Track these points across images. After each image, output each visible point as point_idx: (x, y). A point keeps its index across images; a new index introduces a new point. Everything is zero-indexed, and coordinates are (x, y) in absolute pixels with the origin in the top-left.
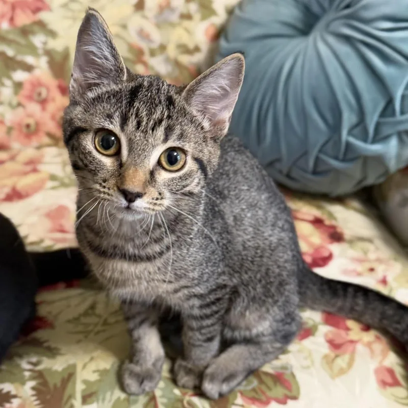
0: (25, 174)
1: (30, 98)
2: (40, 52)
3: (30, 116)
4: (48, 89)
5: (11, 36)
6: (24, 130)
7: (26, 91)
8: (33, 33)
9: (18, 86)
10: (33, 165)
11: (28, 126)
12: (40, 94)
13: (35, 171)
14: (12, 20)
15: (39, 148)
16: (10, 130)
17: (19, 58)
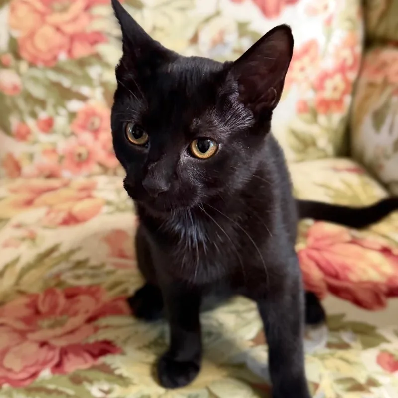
0: (80, 199)
1: (83, 127)
2: (96, 82)
3: (82, 144)
4: (102, 120)
5: (69, 67)
6: (76, 159)
7: (79, 120)
8: (90, 64)
9: (72, 115)
10: (87, 191)
11: (80, 155)
12: (93, 124)
13: (89, 196)
14: (70, 52)
15: (90, 176)
16: (61, 158)
17: (75, 88)
